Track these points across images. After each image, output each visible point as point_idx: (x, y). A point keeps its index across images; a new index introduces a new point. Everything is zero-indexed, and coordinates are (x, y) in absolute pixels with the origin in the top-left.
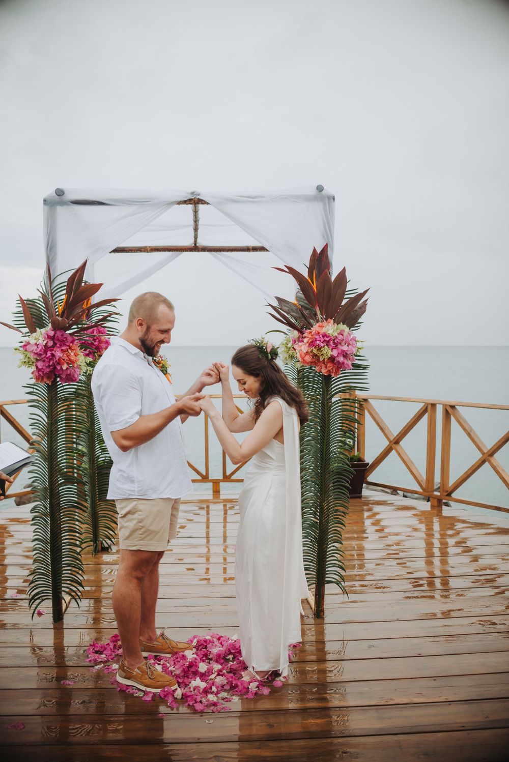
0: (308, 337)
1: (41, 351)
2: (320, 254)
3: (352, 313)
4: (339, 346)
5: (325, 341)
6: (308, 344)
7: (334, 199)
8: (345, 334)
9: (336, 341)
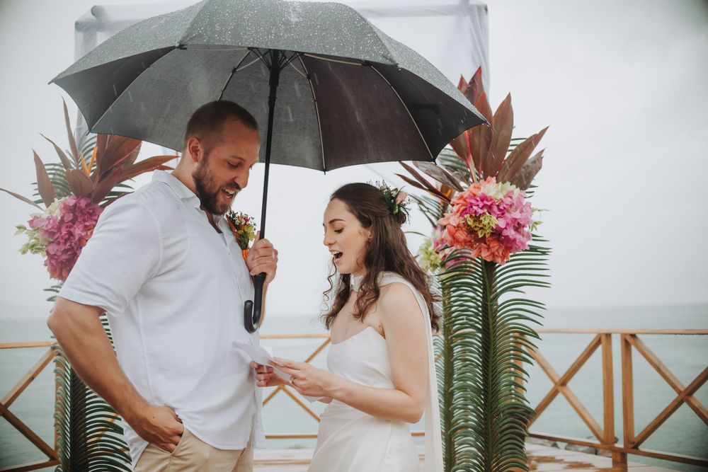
0: (457, 204)
1: (53, 228)
2: (470, 83)
3: (523, 170)
4: (507, 214)
5: (485, 206)
6: (459, 214)
7: (486, 10)
8: (515, 196)
9: (501, 207)
